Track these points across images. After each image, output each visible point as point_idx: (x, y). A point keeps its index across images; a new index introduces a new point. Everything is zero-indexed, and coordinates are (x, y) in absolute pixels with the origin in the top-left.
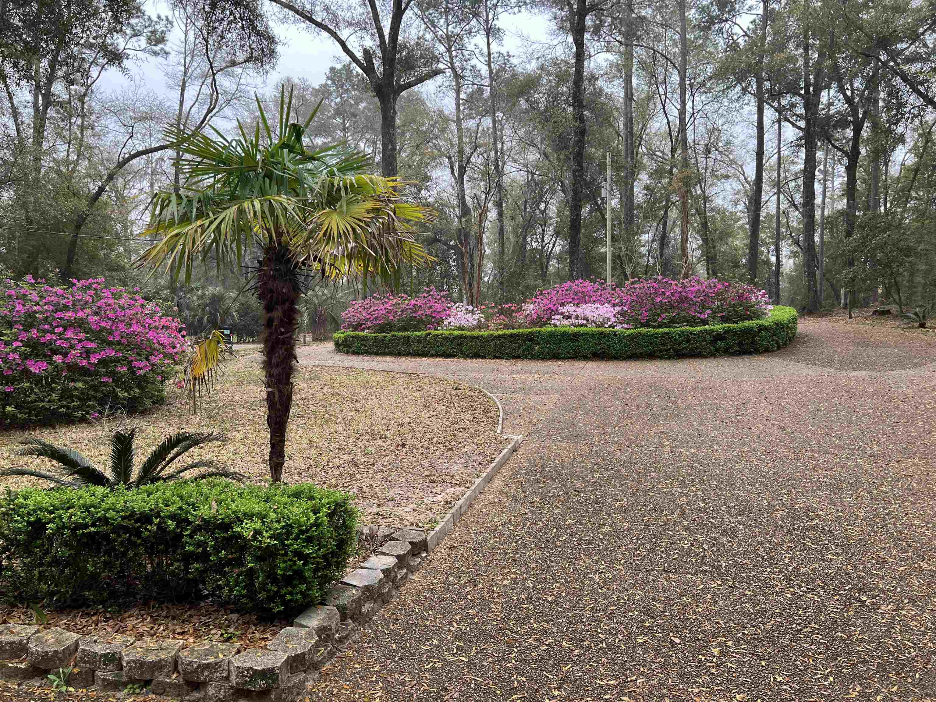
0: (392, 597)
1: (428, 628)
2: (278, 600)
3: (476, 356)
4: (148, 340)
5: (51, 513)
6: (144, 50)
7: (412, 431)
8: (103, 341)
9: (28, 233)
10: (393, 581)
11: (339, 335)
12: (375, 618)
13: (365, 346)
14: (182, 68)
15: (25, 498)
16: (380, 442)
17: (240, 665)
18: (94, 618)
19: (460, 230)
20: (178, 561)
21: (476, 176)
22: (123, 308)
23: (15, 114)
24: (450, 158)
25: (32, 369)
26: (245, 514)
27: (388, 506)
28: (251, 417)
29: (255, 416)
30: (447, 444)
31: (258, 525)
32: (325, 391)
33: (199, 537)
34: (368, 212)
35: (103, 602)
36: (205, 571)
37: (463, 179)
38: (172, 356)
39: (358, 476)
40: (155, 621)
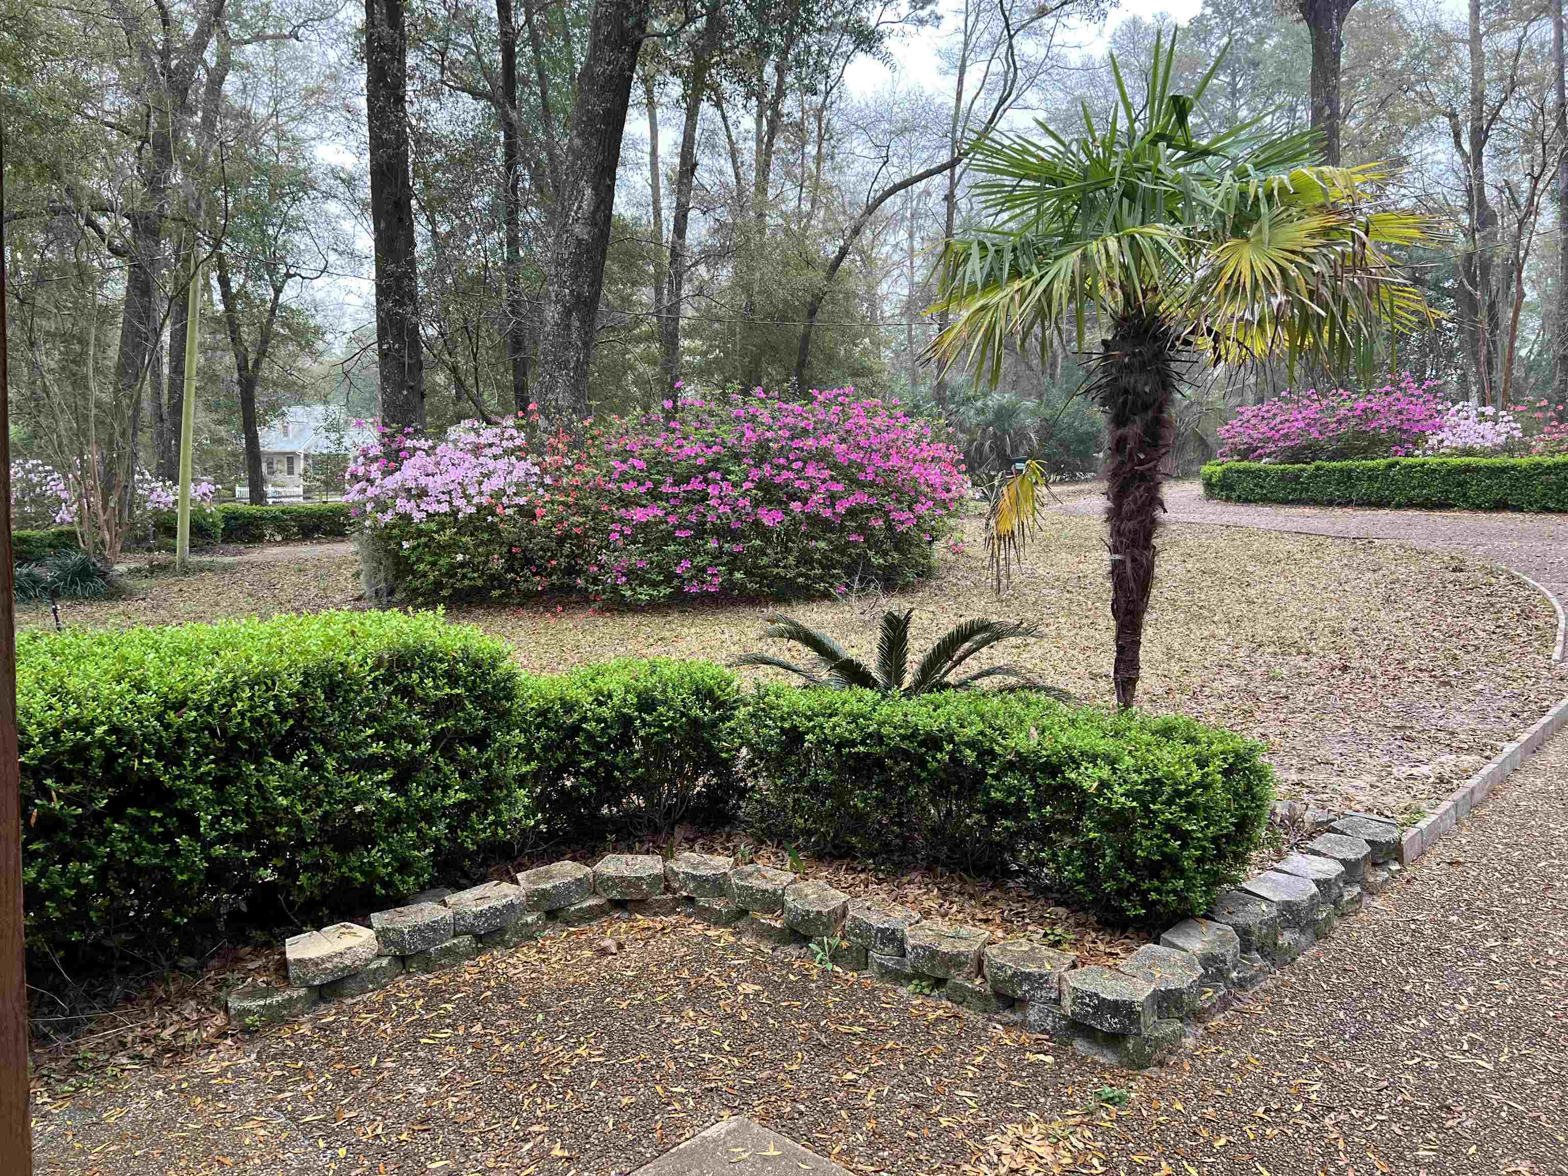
0: (1333, 929)
1: (1409, 996)
2: (1134, 897)
3: (1500, 506)
4: (912, 478)
5: (810, 719)
6: (905, 20)
7: (1362, 643)
8: (852, 481)
9: (750, 326)
10: (1335, 903)
11: (1213, 469)
12: (1300, 959)
13: (1262, 487)
14: (961, 38)
15: (778, 697)
16: (1299, 660)
17: (1078, 986)
18: (863, 876)
19: (1469, 257)
20: (978, 812)
21: (1509, 145)
22: (878, 431)
23: (734, 153)
24: (1453, 116)
25: (766, 522)
26: (1082, 753)
27: (1320, 773)
28: (1065, 604)
29: (1071, 602)
30: (1438, 673)
31: (1105, 773)
32: (1189, 566)
33: (1010, 780)
34: (1311, 236)
35: (873, 855)
36: (1018, 833)
37: (1480, 154)
38: (944, 504)
39: (1258, 715)
40: (944, 894)
